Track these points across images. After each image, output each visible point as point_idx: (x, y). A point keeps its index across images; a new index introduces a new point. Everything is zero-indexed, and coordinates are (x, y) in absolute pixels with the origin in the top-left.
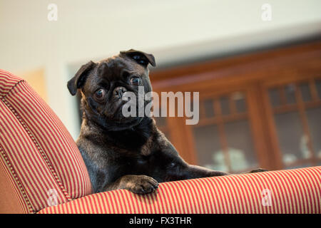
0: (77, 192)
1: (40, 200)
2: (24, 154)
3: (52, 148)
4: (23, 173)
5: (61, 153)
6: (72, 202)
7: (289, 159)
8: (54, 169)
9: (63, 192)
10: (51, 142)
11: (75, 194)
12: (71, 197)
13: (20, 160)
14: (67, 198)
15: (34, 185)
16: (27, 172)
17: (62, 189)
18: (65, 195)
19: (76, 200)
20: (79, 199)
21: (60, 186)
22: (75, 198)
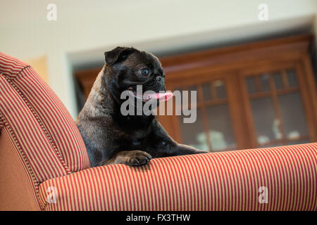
0: (76, 166)
1: (43, 172)
2: (29, 132)
3: (54, 127)
4: (28, 148)
5: (62, 131)
6: (72, 175)
7: (262, 140)
8: (55, 145)
9: (64, 166)
10: (53, 122)
11: (74, 168)
12: (71, 171)
13: (26, 137)
14: (67, 172)
15: (38, 160)
16: (32, 148)
17: (62, 163)
18: (66, 169)
19: (75, 173)
20: (78, 172)
21: (61, 160)
22: (74, 171)
